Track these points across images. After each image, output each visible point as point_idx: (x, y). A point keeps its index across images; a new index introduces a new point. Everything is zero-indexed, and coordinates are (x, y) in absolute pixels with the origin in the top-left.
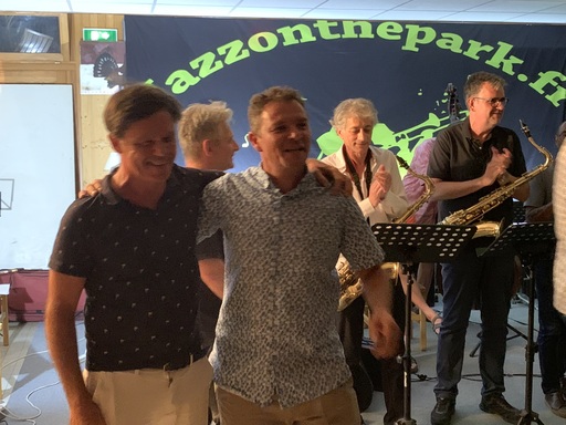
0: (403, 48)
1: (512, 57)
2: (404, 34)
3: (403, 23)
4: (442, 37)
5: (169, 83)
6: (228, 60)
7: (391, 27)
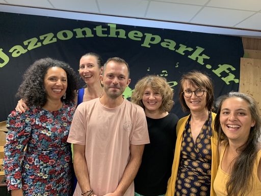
0: (142, 45)
1: (203, 55)
2: (143, 38)
4: (164, 41)
5: (11, 51)
6: (45, 43)
7: (136, 34)
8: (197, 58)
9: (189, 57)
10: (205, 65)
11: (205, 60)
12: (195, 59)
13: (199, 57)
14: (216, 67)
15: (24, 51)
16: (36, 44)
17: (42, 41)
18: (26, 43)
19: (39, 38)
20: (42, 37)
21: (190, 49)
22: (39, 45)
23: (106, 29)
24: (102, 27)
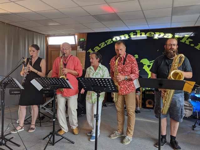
0: (154, 38)
1: (189, 39)
4: (166, 35)
5: (94, 49)
6: (108, 44)
7: (151, 33)
8: (185, 41)
9: (181, 41)
10: (190, 44)
11: (190, 42)
12: (184, 42)
13: (187, 41)
14: (197, 45)
15: (99, 49)
16: (104, 45)
17: (106, 43)
18: (100, 45)
19: (105, 42)
20: (106, 42)
21: (181, 37)
22: (105, 45)
23: (135, 34)
24: (133, 33)
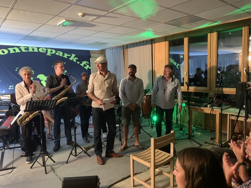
2: (47, 51)
3: (46, 48)
7: (43, 49)
9: (69, 59)
10: (77, 62)
12: (72, 60)
14: (81, 63)
21: (69, 55)
